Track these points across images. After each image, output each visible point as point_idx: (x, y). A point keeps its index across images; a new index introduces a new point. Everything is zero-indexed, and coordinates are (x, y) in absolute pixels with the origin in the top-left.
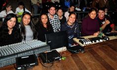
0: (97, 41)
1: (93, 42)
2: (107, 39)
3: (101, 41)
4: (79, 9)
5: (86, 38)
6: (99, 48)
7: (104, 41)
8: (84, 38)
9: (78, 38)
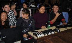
0: (50, 33)
1: (46, 34)
2: (58, 31)
3: (53, 33)
4: (33, 6)
5: (39, 31)
6: (51, 40)
7: (56, 32)
8: (38, 32)
9: (32, 32)
